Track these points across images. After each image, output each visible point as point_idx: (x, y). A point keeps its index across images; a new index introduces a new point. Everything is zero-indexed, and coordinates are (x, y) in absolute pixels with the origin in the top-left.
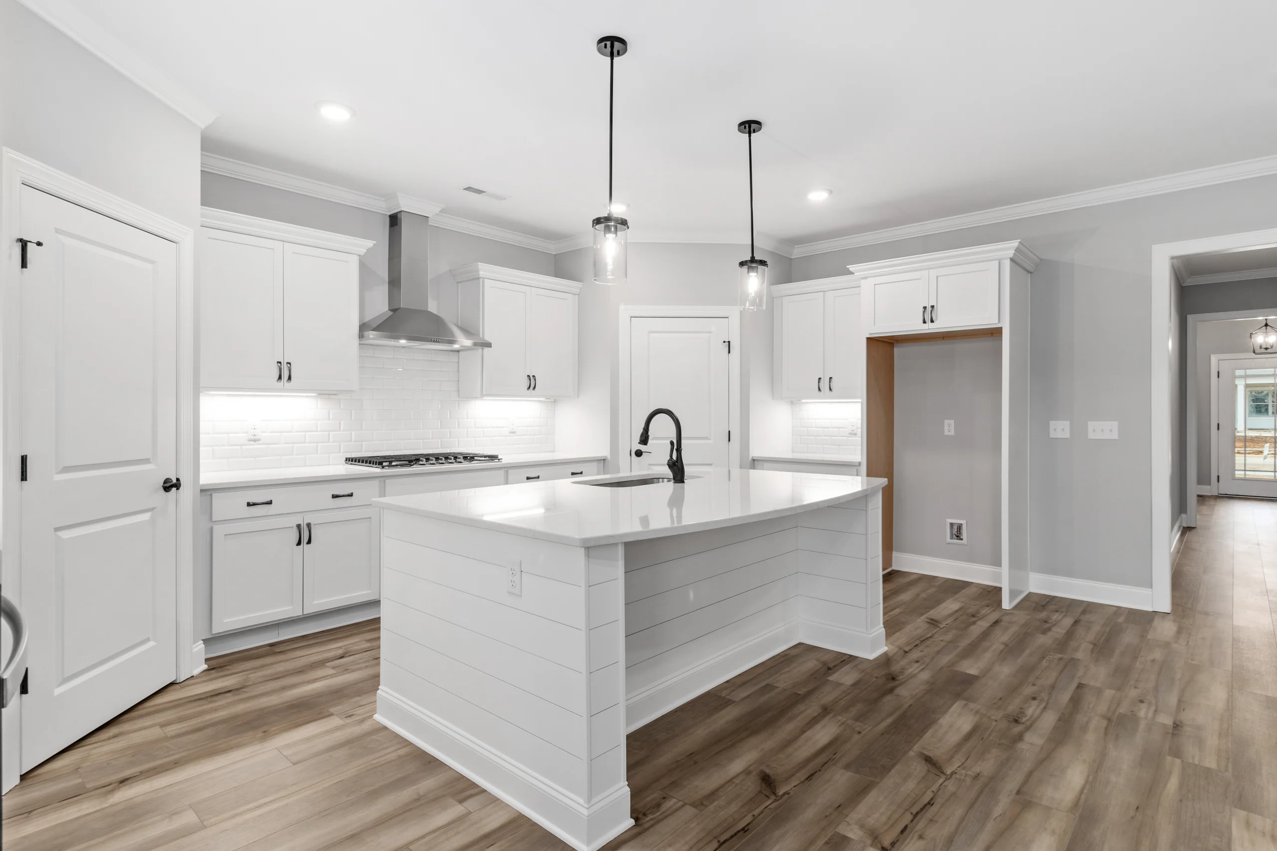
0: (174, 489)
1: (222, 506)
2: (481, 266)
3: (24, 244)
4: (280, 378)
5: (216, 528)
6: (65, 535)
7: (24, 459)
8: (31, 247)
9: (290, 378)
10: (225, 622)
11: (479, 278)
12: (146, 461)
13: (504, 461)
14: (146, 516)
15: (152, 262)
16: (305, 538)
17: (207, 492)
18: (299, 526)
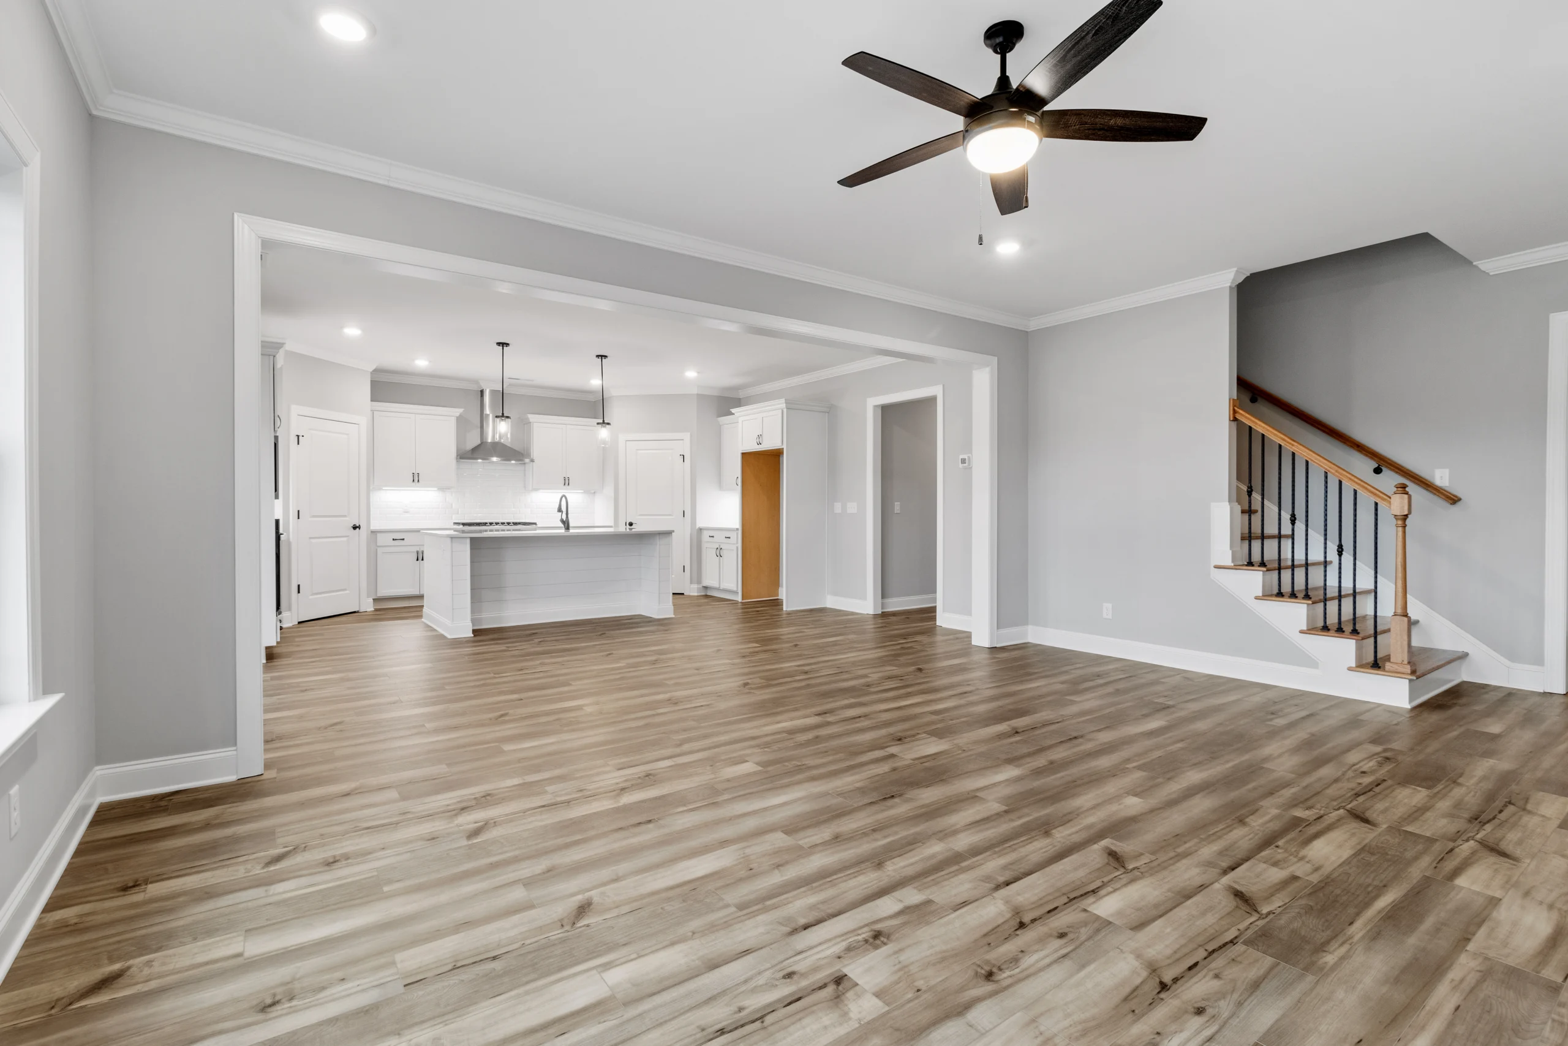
0: (358, 529)
1: (382, 539)
2: (530, 416)
3: (298, 436)
4: (414, 481)
5: (379, 549)
6: (313, 541)
7: (299, 511)
8: (300, 437)
9: (418, 481)
10: (383, 592)
11: (530, 423)
12: (345, 516)
13: (538, 526)
14: (345, 539)
15: (347, 434)
16: (420, 558)
17: (374, 532)
18: (418, 552)
